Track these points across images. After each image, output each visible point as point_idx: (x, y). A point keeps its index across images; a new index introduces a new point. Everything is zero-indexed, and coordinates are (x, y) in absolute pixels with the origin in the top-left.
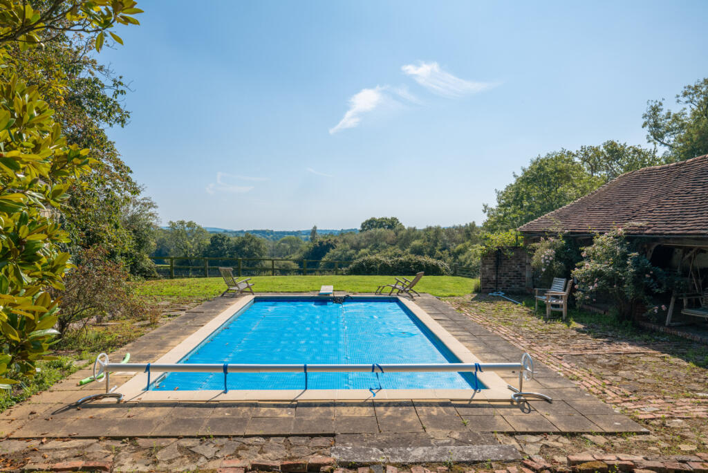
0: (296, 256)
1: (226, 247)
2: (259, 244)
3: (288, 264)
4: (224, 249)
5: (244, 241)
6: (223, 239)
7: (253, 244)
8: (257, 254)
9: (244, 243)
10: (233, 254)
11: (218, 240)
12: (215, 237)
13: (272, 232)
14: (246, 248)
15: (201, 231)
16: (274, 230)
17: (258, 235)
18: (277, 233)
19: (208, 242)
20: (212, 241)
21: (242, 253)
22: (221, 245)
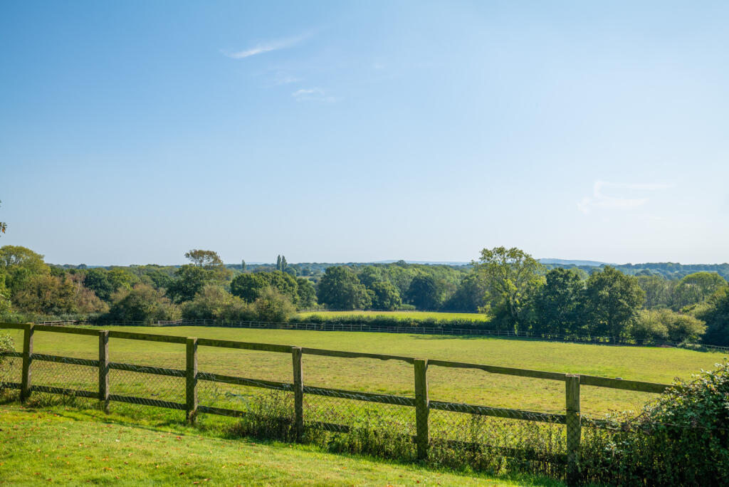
0: (701, 308)
1: (570, 290)
2: (628, 285)
3: (685, 320)
4: (567, 293)
5: (602, 280)
6: (566, 277)
7: (617, 284)
8: (625, 303)
9: (601, 283)
10: (583, 301)
11: (559, 276)
12: (554, 273)
13: (678, 266)
14: (605, 293)
15: (531, 263)
16: (682, 263)
17: (653, 271)
18: (685, 267)
19: (543, 281)
20: (548, 281)
21: (598, 300)
22: (563, 286)
